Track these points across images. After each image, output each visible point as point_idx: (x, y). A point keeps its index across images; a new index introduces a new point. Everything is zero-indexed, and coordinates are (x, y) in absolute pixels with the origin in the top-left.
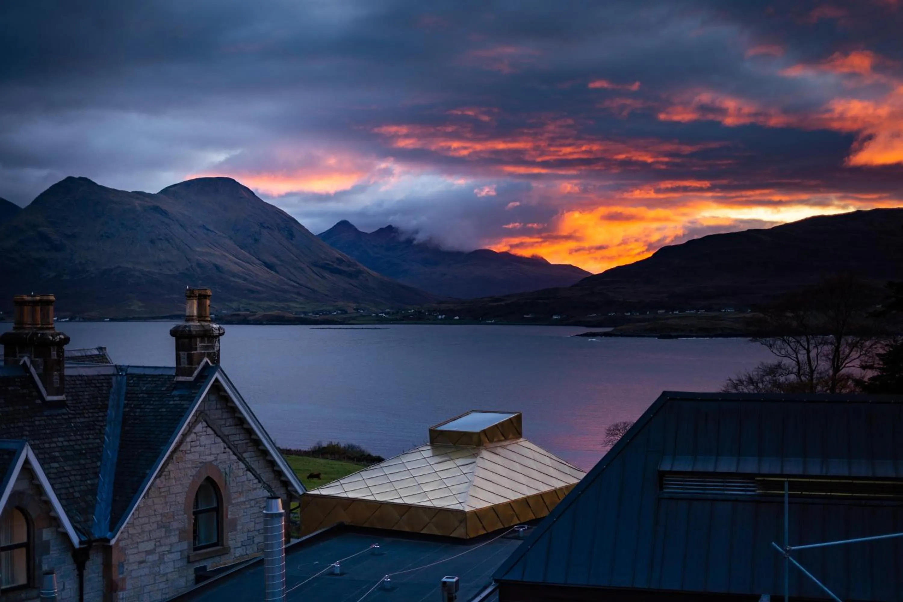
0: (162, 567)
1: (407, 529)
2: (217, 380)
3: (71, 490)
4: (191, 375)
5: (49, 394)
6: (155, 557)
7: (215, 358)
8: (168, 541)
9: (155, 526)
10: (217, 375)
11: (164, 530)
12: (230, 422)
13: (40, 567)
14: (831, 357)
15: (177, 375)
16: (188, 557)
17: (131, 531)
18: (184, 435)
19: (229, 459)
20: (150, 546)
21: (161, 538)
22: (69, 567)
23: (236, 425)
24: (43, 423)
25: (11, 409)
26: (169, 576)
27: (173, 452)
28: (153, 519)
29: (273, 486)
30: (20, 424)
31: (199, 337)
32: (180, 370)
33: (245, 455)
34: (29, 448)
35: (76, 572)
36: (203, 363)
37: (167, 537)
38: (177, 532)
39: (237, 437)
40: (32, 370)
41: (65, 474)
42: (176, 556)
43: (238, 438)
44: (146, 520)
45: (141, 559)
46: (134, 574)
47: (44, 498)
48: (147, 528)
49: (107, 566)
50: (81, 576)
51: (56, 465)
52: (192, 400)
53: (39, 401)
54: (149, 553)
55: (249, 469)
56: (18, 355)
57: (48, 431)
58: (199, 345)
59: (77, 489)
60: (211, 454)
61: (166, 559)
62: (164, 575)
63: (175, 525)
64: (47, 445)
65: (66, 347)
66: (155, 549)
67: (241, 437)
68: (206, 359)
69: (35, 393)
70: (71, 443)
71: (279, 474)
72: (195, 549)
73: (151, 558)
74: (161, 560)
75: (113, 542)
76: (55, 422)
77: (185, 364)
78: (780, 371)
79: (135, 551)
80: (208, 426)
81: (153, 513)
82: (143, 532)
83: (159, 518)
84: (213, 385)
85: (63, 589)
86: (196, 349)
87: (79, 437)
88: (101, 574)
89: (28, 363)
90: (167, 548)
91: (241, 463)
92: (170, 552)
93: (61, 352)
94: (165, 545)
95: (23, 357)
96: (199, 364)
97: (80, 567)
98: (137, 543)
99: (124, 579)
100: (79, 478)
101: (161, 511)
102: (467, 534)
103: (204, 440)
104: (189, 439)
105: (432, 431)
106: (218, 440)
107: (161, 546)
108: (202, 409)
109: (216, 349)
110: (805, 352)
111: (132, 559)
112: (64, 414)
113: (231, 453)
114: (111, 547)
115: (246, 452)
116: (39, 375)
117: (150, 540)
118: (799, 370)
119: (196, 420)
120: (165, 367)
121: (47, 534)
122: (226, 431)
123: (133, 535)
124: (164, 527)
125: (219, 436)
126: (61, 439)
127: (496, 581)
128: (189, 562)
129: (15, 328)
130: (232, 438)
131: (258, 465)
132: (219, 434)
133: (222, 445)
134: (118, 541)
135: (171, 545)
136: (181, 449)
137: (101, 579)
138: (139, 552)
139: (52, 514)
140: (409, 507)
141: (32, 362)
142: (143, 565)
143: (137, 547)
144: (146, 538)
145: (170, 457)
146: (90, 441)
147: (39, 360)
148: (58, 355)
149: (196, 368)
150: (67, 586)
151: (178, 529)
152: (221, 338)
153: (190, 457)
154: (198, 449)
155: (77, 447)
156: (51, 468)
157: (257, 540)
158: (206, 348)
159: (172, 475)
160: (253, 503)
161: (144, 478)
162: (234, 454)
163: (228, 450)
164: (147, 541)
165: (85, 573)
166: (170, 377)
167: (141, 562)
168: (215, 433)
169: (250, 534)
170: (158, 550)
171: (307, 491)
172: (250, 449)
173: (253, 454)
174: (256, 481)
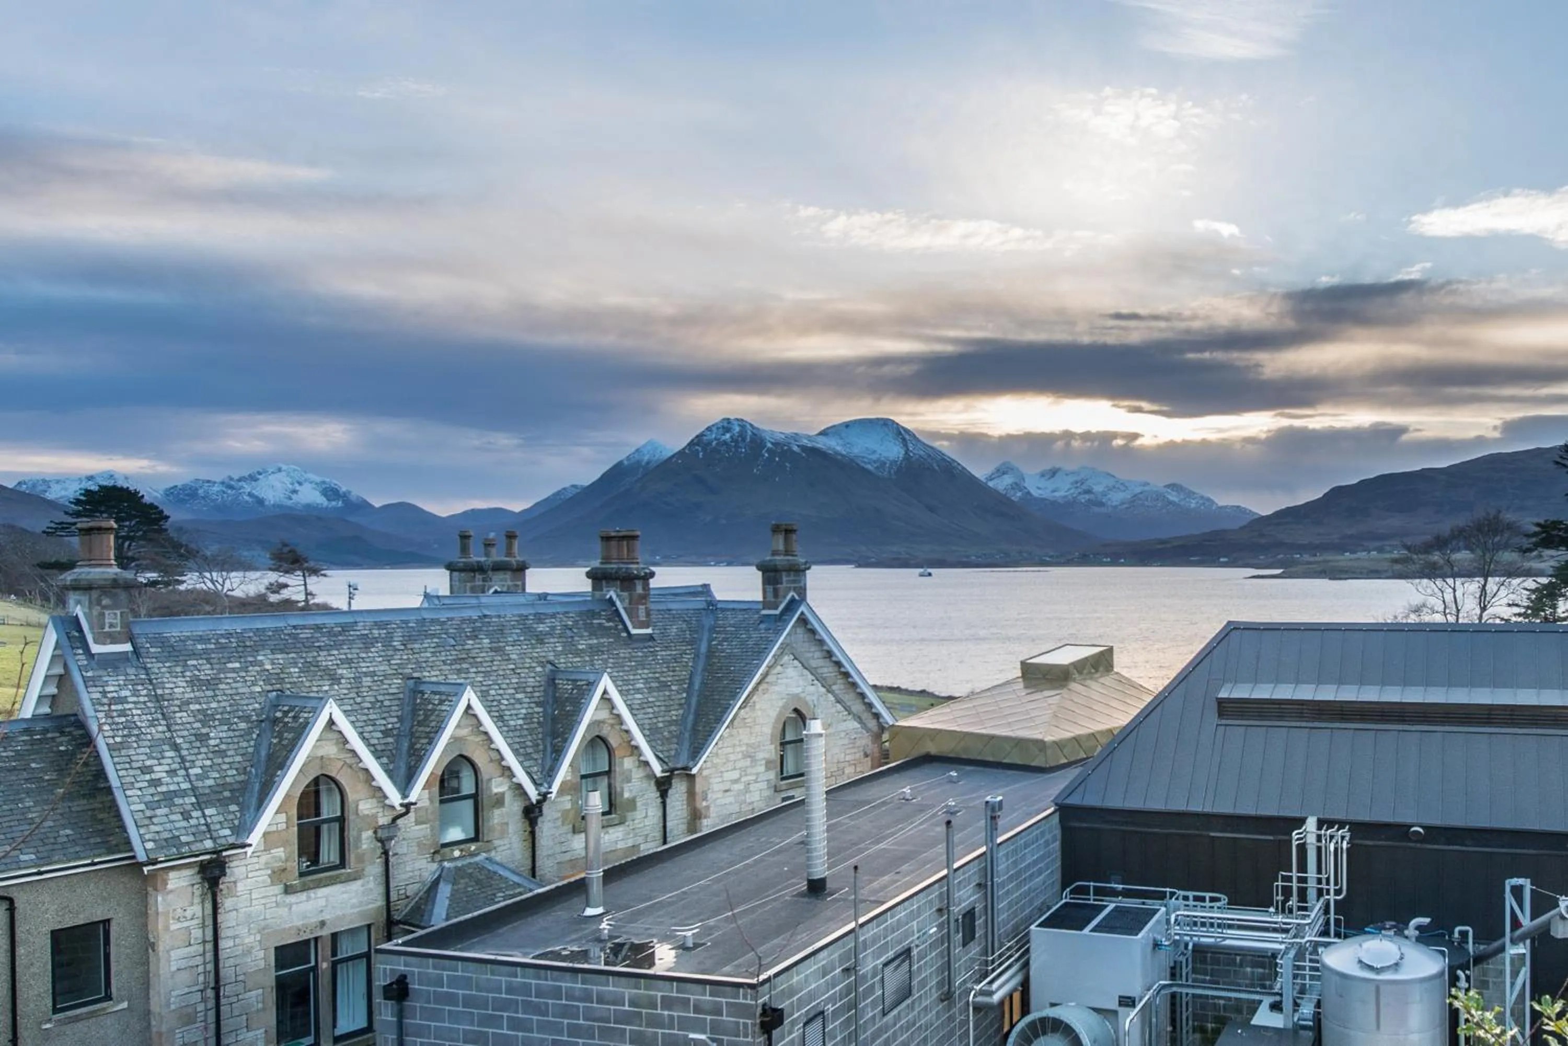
0: (747, 796)
1: (991, 759)
2: (802, 613)
3: (655, 721)
4: (776, 608)
5: (634, 627)
6: (740, 786)
7: (802, 591)
8: (754, 771)
9: (740, 756)
10: (803, 608)
11: (749, 759)
12: (818, 654)
13: (622, 795)
14: (1478, 596)
15: (764, 608)
16: (775, 787)
17: (716, 761)
18: (770, 667)
19: (818, 692)
20: (735, 775)
21: (747, 767)
22: (653, 794)
23: (825, 658)
24: (627, 655)
25: (595, 641)
26: (755, 804)
27: (759, 683)
28: (738, 749)
29: (863, 718)
30: (606, 656)
31: (785, 571)
32: (766, 604)
33: (834, 687)
34: (608, 678)
35: (659, 800)
36: (789, 597)
37: (752, 767)
38: (764, 762)
39: (825, 670)
40: (618, 603)
41: (650, 705)
42: (764, 785)
43: (828, 670)
44: (730, 750)
45: (727, 788)
46: (719, 802)
47: (624, 727)
48: (732, 757)
49: (691, 794)
50: (664, 804)
51: (640, 696)
52: (778, 633)
53: (624, 635)
54: (736, 781)
55: (839, 701)
56: (605, 589)
57: (633, 664)
58: (784, 579)
59: (660, 719)
60: (798, 686)
61: (752, 789)
62: (750, 804)
63: (760, 755)
64: (632, 677)
65: (651, 581)
66: (739, 779)
67: (831, 669)
68: (791, 594)
69: (620, 627)
70: (657, 675)
71: (870, 706)
72: (783, 779)
73: (736, 787)
74: (747, 790)
75: (694, 771)
76: (640, 654)
77: (770, 598)
78: (1425, 610)
79: (720, 780)
80: (796, 658)
81: (737, 743)
82: (728, 761)
83: (744, 748)
84: (799, 619)
85: (646, 817)
86: (781, 583)
87: (665, 670)
88: (685, 802)
89: (614, 597)
90: (754, 778)
91: (830, 695)
92: (756, 781)
93: (646, 587)
94: (750, 774)
95: (608, 591)
96: (785, 597)
97: (664, 795)
98: (722, 772)
99: (708, 807)
100: (663, 708)
101: (746, 741)
102: (1046, 762)
103: (790, 672)
104: (775, 671)
105: (1023, 664)
106: (806, 672)
107: (746, 775)
108: (788, 641)
109: (802, 584)
110: (1451, 590)
111: (716, 787)
112: (651, 647)
113: (819, 685)
114: (694, 776)
115: (834, 684)
116: (625, 609)
117: (735, 769)
118: (1445, 609)
119: (782, 653)
120: (753, 602)
121: (628, 763)
122: (814, 663)
123: (717, 764)
124: (750, 757)
125: (806, 668)
126: (646, 671)
127: (1056, 804)
128: (776, 791)
129: (602, 563)
130: (820, 671)
131: (849, 698)
132: (806, 665)
133: (811, 677)
134: (701, 769)
135: (758, 774)
136: (767, 680)
137: (685, 807)
138: (723, 781)
139: (633, 743)
140: (992, 737)
141: (618, 596)
142: (728, 794)
143: (721, 777)
144: (730, 768)
145: (755, 689)
146: (676, 673)
147: (625, 594)
148: (644, 589)
149: (781, 602)
150: (650, 814)
151: (764, 759)
152: (807, 572)
153: (776, 688)
154: (785, 681)
155: (662, 679)
156: (635, 699)
157: (847, 771)
158: (794, 582)
159: (757, 707)
160: (843, 735)
161: (726, 709)
162: (823, 686)
163: (816, 682)
164: (732, 770)
165: (668, 801)
166: (758, 611)
167: (726, 791)
168: (803, 665)
169: (841, 765)
170: (743, 779)
171: (897, 721)
172: (839, 681)
173: (842, 687)
174: (846, 713)
